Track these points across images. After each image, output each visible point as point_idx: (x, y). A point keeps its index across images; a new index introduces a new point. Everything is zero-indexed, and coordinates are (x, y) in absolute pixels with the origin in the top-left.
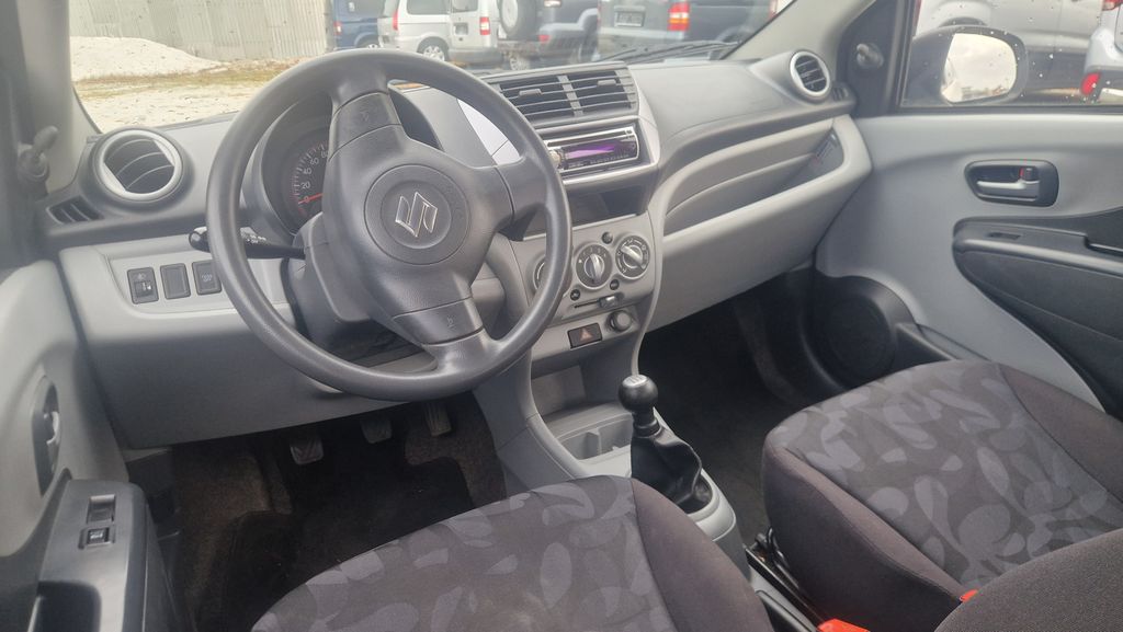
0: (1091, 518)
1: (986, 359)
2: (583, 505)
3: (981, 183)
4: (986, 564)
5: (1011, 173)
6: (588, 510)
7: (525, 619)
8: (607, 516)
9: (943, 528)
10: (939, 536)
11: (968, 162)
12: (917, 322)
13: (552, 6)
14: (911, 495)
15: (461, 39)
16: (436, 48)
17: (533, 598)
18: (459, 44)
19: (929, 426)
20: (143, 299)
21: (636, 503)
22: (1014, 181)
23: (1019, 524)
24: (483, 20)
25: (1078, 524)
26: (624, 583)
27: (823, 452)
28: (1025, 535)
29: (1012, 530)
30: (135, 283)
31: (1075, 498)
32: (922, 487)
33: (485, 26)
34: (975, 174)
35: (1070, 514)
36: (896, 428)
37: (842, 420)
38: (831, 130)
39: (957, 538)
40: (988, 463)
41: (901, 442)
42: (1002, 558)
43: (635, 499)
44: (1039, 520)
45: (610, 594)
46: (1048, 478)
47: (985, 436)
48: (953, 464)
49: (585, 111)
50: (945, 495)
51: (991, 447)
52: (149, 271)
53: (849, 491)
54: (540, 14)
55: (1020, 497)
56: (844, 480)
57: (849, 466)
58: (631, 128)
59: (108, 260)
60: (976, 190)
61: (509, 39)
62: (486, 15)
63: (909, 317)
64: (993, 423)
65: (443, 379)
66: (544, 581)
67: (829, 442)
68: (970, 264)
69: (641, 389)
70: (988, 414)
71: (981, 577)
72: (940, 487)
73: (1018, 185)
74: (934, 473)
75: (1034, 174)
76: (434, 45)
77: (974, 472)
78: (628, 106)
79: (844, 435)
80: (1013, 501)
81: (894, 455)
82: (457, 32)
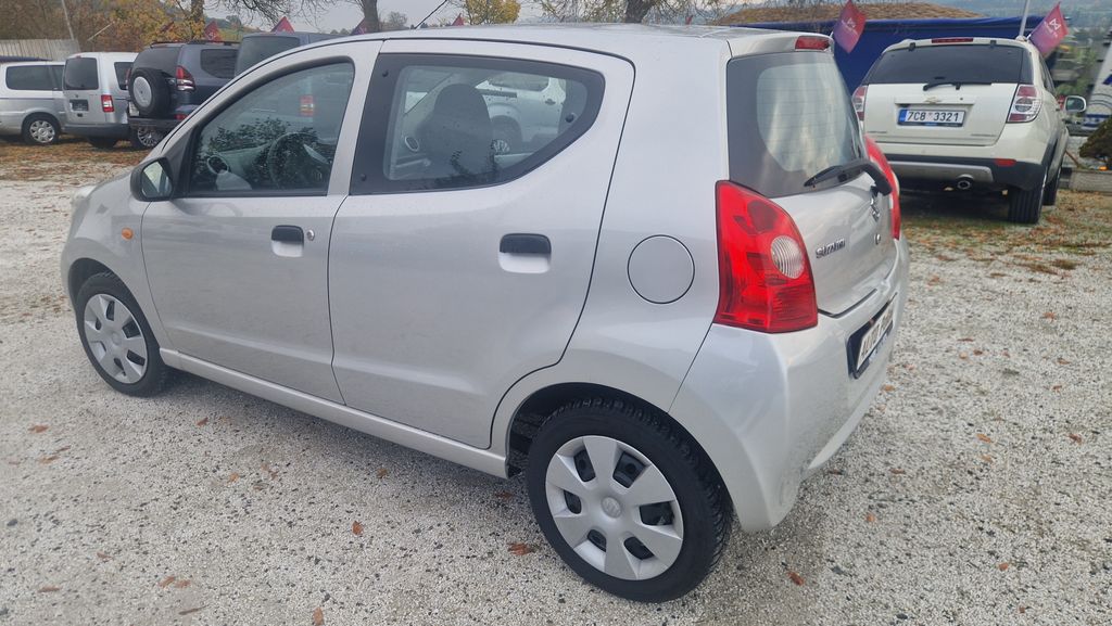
13: (186, 90)
15: (80, 115)
16: (45, 123)
18: (77, 119)
24: (104, 98)
33: (108, 104)
54: (174, 96)
61: (141, 116)
62: (108, 93)
76: (41, 120)
82: (74, 108)
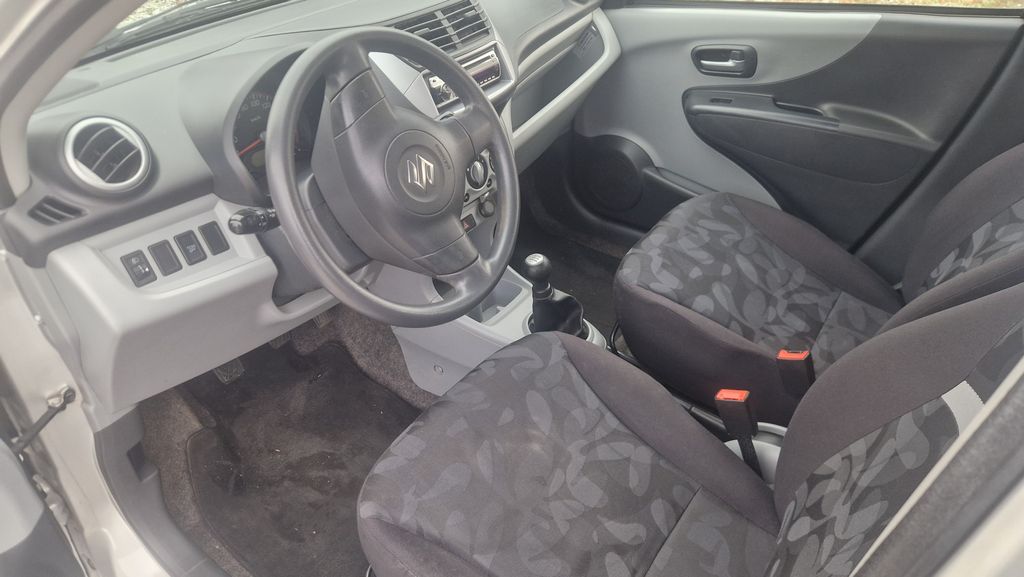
0: (802, 286)
1: (716, 191)
2: (533, 359)
3: (704, 62)
4: (762, 330)
5: (724, 55)
6: (538, 363)
7: (536, 447)
8: (551, 363)
9: (736, 314)
10: (736, 320)
11: (694, 46)
12: (656, 165)
14: (713, 297)
17: (535, 432)
19: (706, 247)
20: (145, 281)
21: (565, 348)
22: (727, 60)
23: (770, 300)
25: (797, 291)
26: (583, 405)
27: (657, 281)
28: (775, 306)
29: (768, 305)
30: (132, 269)
31: (791, 275)
32: (716, 289)
34: (699, 56)
35: (792, 286)
36: (689, 253)
37: (659, 255)
38: (592, 23)
39: (744, 317)
40: (744, 265)
41: (696, 263)
42: (768, 323)
43: (564, 346)
44: (779, 294)
45: (577, 413)
46: (775, 266)
47: (736, 245)
48: (726, 270)
49: (462, 42)
50: (729, 292)
51: (741, 253)
52: (139, 254)
53: (680, 304)
55: (765, 282)
56: (675, 297)
57: (675, 287)
58: (492, 52)
59: (99, 251)
60: (699, 67)
63: (648, 162)
64: (737, 237)
65: (464, 300)
66: (535, 419)
67: (658, 273)
68: (699, 123)
69: (541, 265)
70: (732, 230)
71: (763, 338)
72: (726, 288)
73: (730, 63)
74: (719, 279)
75: (742, 55)
77: (737, 272)
78: (487, 32)
79: (664, 266)
80: (762, 286)
81: (695, 273)
